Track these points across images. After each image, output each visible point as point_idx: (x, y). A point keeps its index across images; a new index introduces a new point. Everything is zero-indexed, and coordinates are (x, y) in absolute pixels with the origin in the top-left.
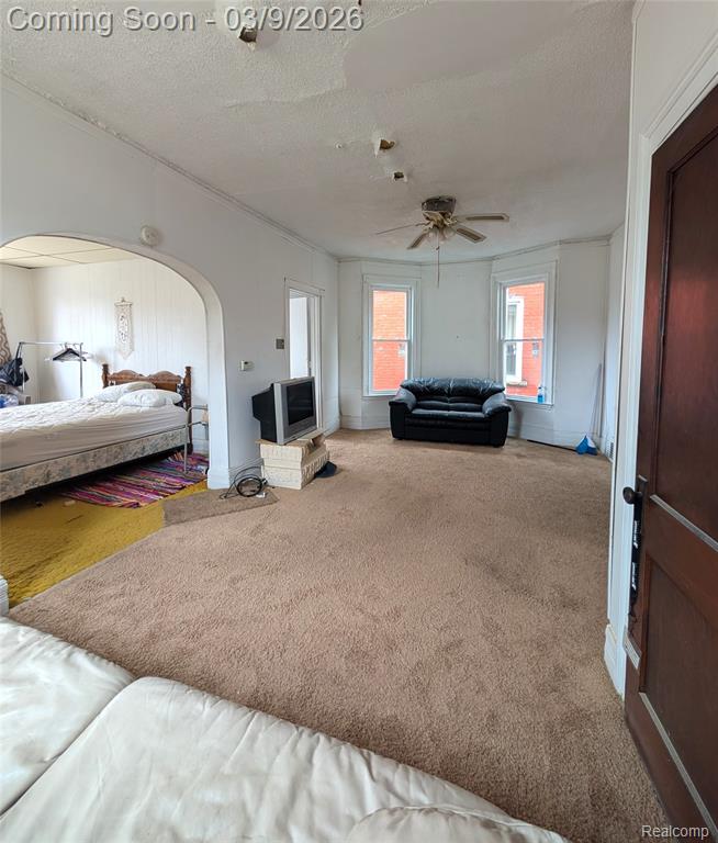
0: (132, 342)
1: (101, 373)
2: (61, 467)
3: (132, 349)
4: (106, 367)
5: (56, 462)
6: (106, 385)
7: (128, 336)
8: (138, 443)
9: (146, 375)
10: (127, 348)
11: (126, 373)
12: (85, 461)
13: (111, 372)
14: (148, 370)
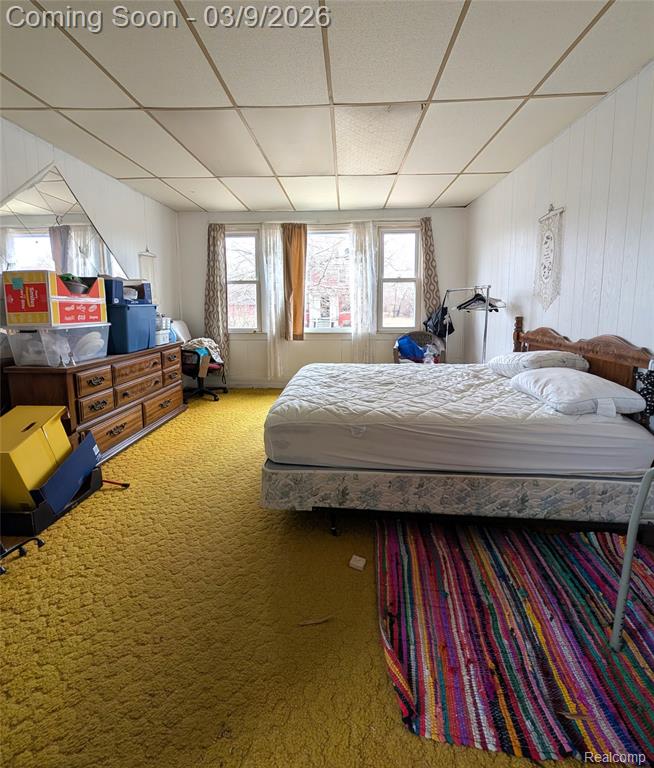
0: (558, 281)
1: (512, 329)
2: (363, 487)
3: (557, 291)
4: (519, 322)
5: (356, 478)
6: (517, 349)
7: (553, 269)
8: (512, 485)
9: (574, 339)
10: (549, 291)
11: (543, 332)
12: (401, 488)
13: (526, 329)
14: (577, 332)
